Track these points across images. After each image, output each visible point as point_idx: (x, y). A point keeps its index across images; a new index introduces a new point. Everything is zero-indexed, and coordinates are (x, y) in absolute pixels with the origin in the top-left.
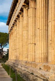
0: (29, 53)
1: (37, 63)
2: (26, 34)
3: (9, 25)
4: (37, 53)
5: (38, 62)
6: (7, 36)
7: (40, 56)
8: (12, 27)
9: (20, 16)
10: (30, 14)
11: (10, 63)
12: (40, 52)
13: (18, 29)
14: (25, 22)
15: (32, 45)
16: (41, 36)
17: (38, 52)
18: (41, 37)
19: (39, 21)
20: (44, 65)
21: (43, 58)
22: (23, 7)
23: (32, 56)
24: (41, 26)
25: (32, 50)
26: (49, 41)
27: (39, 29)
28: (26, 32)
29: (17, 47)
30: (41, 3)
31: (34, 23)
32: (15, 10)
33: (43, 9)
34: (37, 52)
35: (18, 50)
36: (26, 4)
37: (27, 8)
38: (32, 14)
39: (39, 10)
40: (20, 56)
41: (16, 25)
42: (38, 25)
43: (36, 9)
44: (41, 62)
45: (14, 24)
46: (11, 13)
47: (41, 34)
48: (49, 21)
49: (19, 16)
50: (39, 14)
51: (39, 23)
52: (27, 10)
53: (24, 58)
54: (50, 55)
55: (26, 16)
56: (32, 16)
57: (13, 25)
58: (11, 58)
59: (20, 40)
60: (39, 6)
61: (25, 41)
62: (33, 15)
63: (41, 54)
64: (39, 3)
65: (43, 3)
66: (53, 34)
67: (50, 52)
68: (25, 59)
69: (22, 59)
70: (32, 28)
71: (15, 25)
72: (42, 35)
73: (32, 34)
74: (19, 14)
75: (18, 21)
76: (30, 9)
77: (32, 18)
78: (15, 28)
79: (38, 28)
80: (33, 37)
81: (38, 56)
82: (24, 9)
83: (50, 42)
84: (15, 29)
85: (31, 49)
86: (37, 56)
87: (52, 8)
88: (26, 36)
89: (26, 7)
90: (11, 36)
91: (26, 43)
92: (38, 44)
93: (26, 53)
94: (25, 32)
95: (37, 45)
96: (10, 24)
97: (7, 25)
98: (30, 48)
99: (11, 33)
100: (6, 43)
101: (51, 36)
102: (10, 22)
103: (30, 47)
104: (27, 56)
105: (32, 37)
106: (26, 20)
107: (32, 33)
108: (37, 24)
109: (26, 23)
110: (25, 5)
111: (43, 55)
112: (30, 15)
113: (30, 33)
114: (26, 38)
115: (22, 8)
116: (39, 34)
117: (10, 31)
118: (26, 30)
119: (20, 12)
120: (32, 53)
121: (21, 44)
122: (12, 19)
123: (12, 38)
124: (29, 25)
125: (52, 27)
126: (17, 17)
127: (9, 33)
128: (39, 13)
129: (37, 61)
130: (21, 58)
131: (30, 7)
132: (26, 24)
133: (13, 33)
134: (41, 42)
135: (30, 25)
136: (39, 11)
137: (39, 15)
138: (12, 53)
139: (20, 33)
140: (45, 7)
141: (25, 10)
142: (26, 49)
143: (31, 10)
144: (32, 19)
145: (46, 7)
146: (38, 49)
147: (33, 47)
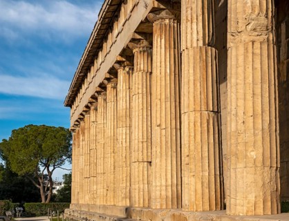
0: (133, 186)
1: (154, 211)
2: (124, 137)
3: (74, 107)
4: (156, 186)
5: (158, 208)
6: (64, 136)
7: (163, 193)
8: (84, 113)
9: (109, 86)
10: (137, 86)
11: (76, 214)
12: (164, 183)
13: (100, 120)
14: (122, 104)
15: (141, 165)
16: (164, 143)
17: (158, 184)
18: (164, 147)
19: (159, 106)
20: (174, 215)
21: (170, 196)
22: (117, 66)
23: (142, 193)
24: (163, 120)
25: (141, 179)
26: (183, 158)
27: (159, 126)
28: (124, 132)
29: (100, 170)
30: (163, 63)
31: (147, 109)
32: (93, 70)
33: (168, 78)
34: (156, 183)
35: (100, 178)
36: (124, 60)
37: (127, 69)
38: (140, 87)
39: (159, 81)
40: (108, 195)
41: (96, 109)
42: (158, 116)
43: (151, 73)
44: (164, 207)
45: (89, 105)
46: (82, 74)
47: (164, 139)
48: (182, 112)
49: (103, 86)
50: (159, 90)
51: (159, 112)
52: (128, 73)
53: (120, 198)
54: (186, 190)
55: (124, 88)
56: (140, 91)
57: (85, 109)
58: (80, 202)
59: (109, 150)
60: (159, 71)
61: (124, 155)
62: (145, 89)
63: (164, 188)
64: (159, 64)
65: (168, 64)
66: (192, 142)
67: (186, 182)
68: (124, 202)
69: (112, 204)
70: (141, 123)
71: (92, 108)
72: (166, 142)
73: (141, 137)
74: (106, 82)
75: (100, 99)
76: (135, 74)
77: (141, 96)
78: (92, 116)
79: (158, 123)
80: (145, 144)
81: (158, 193)
82: (119, 71)
83: (187, 159)
84: (93, 118)
85: (138, 177)
86: (156, 193)
87: (189, 82)
88: (126, 142)
89: (124, 67)
90: (78, 138)
91: (124, 160)
92: (158, 164)
93: (124, 185)
94: (122, 131)
95: (156, 167)
96: (76, 104)
97: (67, 105)
98: (137, 174)
99: (77, 129)
100: (61, 157)
101: (187, 146)
102: (78, 100)
103: (137, 170)
104: (128, 194)
105: (141, 145)
106: (124, 100)
107: (141, 134)
108: (153, 115)
109: (124, 107)
110: (123, 62)
111: (170, 190)
112: (137, 89)
113: (138, 134)
114: (124, 145)
115: (113, 67)
116: (159, 140)
117: (77, 123)
118: (124, 125)
119: (108, 76)
120: (141, 186)
121: (110, 161)
122: (82, 91)
123: (81, 143)
124: (135, 114)
125: (189, 125)
126: (99, 89)
127: (73, 128)
128: (159, 87)
129: (156, 205)
130: (112, 200)
131: (135, 69)
132: (124, 111)
133: (86, 131)
134: (164, 158)
135: (137, 113)
136: (159, 84)
137: (159, 93)
138: (82, 186)
139: (109, 132)
140: (173, 74)
141: (122, 74)
142: (125, 175)
143: (137, 77)
144: (141, 99)
145: (175, 74)
146: (158, 175)
147: (146, 169)
